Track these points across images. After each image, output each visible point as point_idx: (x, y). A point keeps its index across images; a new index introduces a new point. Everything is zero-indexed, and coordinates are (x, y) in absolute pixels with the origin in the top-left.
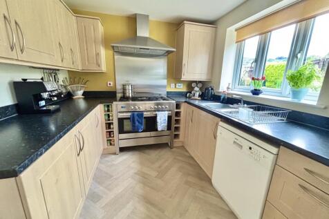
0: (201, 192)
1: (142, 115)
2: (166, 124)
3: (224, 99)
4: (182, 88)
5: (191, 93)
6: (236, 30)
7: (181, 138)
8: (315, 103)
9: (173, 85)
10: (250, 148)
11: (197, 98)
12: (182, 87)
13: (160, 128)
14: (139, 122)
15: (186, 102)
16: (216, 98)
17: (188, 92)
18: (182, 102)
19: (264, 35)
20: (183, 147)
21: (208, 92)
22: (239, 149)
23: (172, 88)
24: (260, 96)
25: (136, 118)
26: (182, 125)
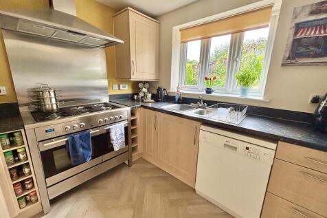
0: (190, 207)
1: (88, 135)
2: (124, 140)
3: (179, 99)
4: (126, 90)
5: (138, 94)
6: (180, 30)
7: (140, 149)
8: (261, 98)
9: (115, 87)
10: (247, 148)
11: (150, 100)
12: (126, 88)
13: (117, 147)
14: (83, 148)
15: (142, 106)
16: (170, 99)
17: (133, 95)
18: (138, 107)
19: (206, 40)
20: (142, 160)
21: (161, 93)
22: (234, 151)
23: (115, 91)
24: (213, 94)
25: (79, 142)
26: (139, 135)
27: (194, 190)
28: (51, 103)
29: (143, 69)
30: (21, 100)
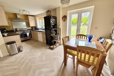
4: (30, 28)
6: (38, 18)
11: (34, 29)
13: (28, 36)
15: (32, 30)
21: (36, 28)
23: (28, 28)
25: (22, 34)
26: (32, 35)
27: (38, 41)
28: (18, 30)
29: (32, 24)
30: (14, 30)
